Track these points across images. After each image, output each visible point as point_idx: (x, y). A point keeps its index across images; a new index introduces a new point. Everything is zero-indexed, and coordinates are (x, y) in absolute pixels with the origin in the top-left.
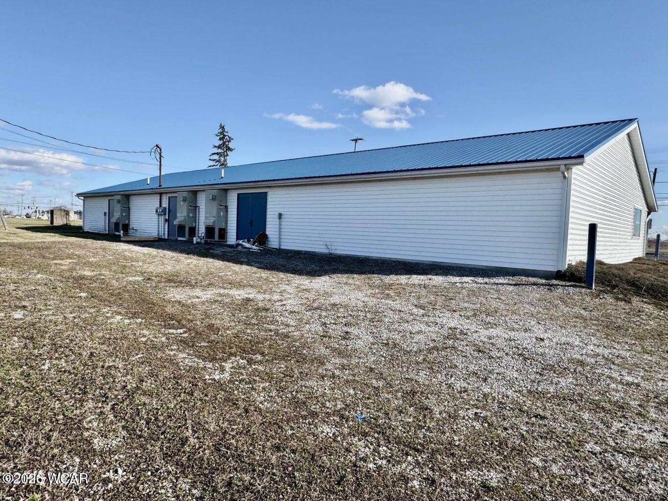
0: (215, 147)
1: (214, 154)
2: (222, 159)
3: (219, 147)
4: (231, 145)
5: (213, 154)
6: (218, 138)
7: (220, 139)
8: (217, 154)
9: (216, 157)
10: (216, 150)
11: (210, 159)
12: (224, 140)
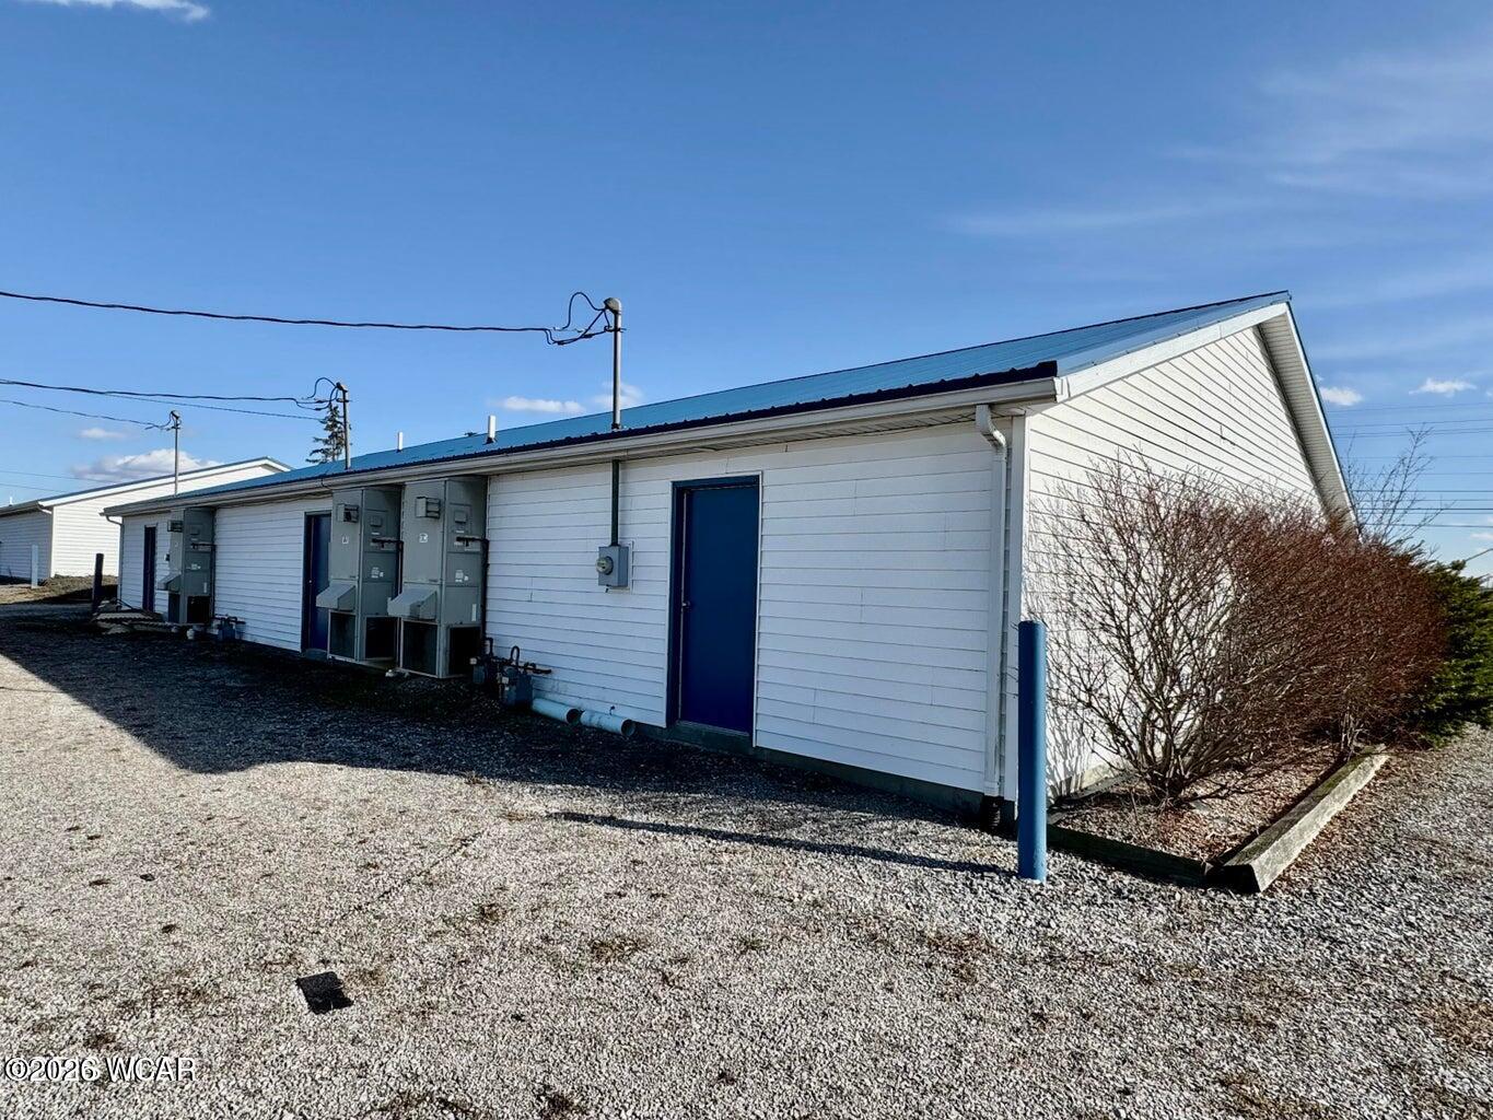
0: (317, 440)
1: (317, 451)
3: (326, 442)
5: (314, 452)
6: (324, 425)
7: (327, 429)
8: (323, 451)
9: (319, 456)
10: (321, 446)
11: (308, 460)
12: (336, 430)
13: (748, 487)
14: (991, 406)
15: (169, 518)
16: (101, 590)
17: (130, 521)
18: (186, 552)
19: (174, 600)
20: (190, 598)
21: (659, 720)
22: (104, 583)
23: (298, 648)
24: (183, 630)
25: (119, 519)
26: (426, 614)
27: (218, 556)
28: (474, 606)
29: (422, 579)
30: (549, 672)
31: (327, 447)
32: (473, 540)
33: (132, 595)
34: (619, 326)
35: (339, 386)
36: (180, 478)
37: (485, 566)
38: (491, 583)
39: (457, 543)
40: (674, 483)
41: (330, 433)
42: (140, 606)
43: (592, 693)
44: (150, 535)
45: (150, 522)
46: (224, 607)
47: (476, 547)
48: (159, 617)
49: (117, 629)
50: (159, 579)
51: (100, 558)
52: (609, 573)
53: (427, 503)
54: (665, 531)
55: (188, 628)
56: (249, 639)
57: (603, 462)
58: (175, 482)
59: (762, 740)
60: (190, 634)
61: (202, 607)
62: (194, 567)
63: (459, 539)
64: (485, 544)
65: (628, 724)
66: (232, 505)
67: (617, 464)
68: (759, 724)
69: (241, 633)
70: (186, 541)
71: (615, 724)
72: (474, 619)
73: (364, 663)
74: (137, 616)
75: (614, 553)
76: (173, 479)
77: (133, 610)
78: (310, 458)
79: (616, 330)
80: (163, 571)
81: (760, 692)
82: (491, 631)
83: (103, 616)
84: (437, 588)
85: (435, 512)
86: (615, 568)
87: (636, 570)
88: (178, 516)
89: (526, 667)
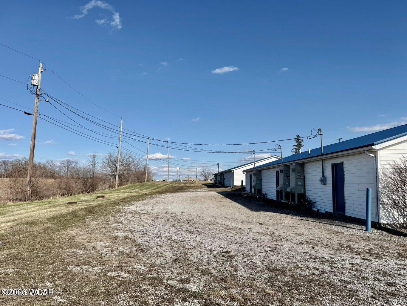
0: (294, 146)
1: (294, 149)
2: (298, 151)
3: (296, 146)
4: (302, 144)
5: (293, 149)
6: (296, 141)
7: (296, 142)
8: (295, 149)
9: (294, 150)
10: (295, 147)
12: (299, 142)
13: (342, 164)
14: (367, 150)
15: (253, 173)
16: (242, 188)
17: (247, 173)
18: (256, 180)
19: (255, 189)
20: (257, 189)
21: (332, 211)
22: (243, 187)
23: (276, 199)
24: (256, 196)
25: (245, 173)
26: (293, 191)
27: (262, 180)
28: (303, 189)
29: (293, 184)
30: (316, 202)
31: (296, 147)
32: (302, 176)
33: (248, 189)
34: (322, 133)
35: (280, 145)
36: (255, 163)
37: (305, 181)
38: (306, 185)
39: (298, 177)
40: (332, 164)
41: (297, 143)
42: (249, 191)
43: (322, 206)
44: (251, 176)
45: (251, 173)
46: (264, 191)
47: (302, 177)
48: (252, 193)
49: (245, 196)
50: (252, 186)
51: (242, 181)
52: (322, 182)
53: (292, 169)
54: (331, 173)
55: (257, 196)
56: (268, 198)
57: (321, 160)
58: (254, 164)
59: (347, 214)
60: (258, 197)
61: (259, 191)
62: (258, 183)
63: (299, 176)
64: (304, 177)
65: (327, 212)
66: (264, 170)
67: (323, 161)
68: (346, 211)
69: (267, 197)
70: (256, 177)
71: (324, 212)
72: (303, 192)
73: (285, 202)
74: (249, 193)
75: (323, 178)
76: (254, 163)
77: (248, 192)
78: (292, 151)
79: (321, 134)
80: (253, 184)
81: (346, 205)
82: (307, 194)
83: (243, 193)
84: (295, 186)
85: (294, 171)
86: (323, 181)
87: (327, 182)
88: (255, 172)
89: (311, 201)
